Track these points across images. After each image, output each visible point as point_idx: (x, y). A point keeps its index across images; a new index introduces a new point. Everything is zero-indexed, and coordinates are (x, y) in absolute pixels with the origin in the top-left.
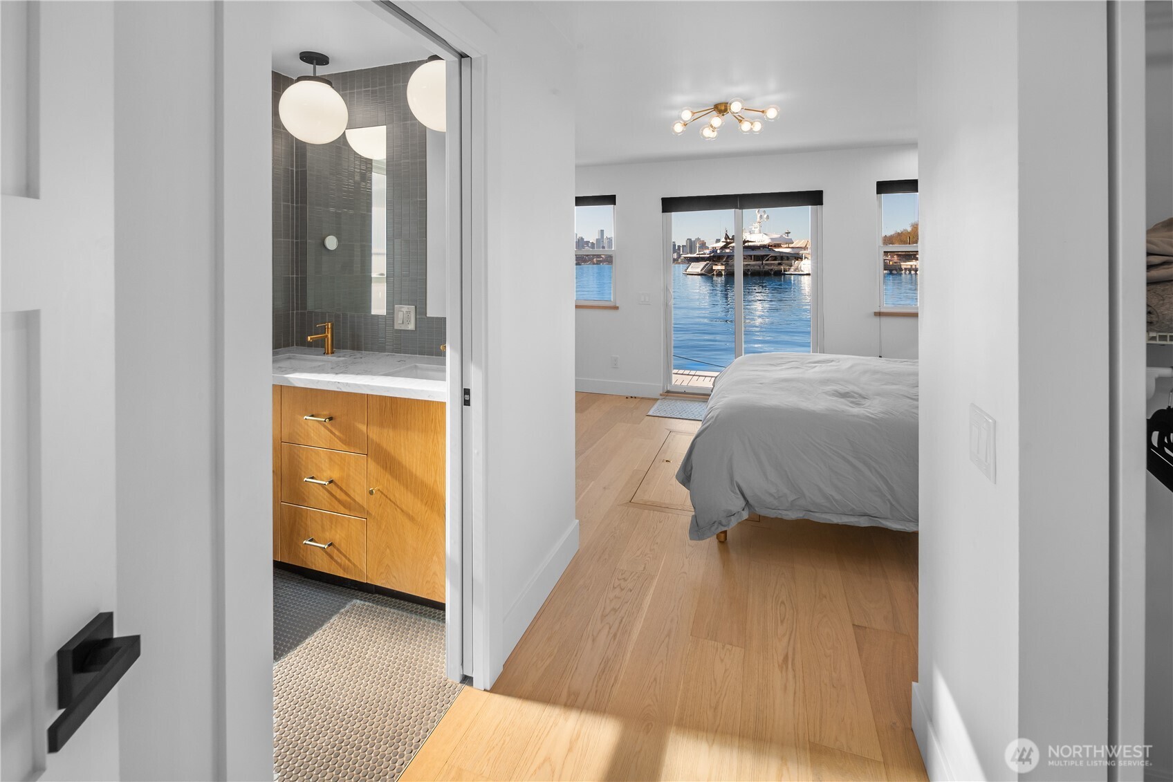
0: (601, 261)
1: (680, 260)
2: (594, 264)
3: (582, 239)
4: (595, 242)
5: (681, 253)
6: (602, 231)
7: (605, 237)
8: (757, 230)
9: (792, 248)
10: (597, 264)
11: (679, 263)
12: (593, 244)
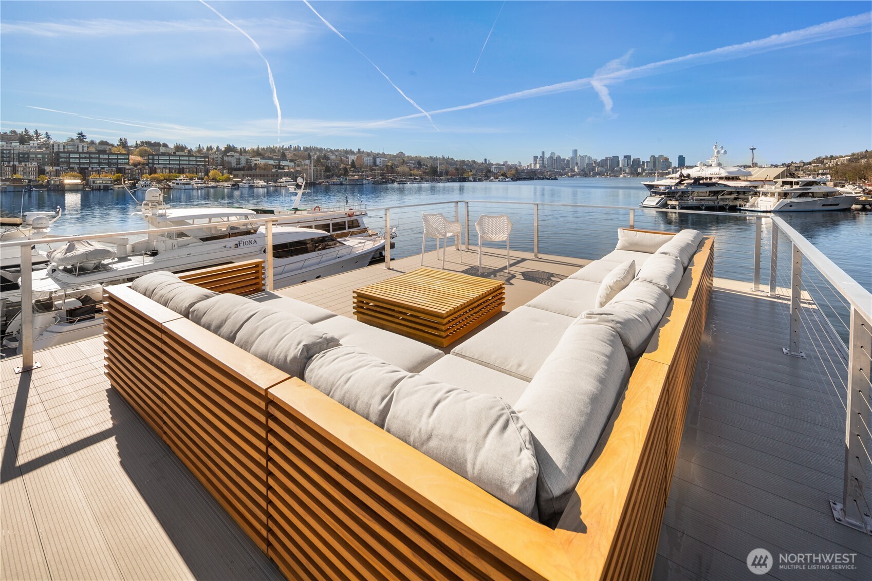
0: (574, 175)
1: (644, 174)
2: (569, 177)
3: (559, 157)
4: (570, 159)
5: (645, 168)
6: (575, 151)
7: (578, 155)
8: (714, 164)
9: (750, 181)
10: (571, 177)
11: (643, 176)
12: (568, 161)
